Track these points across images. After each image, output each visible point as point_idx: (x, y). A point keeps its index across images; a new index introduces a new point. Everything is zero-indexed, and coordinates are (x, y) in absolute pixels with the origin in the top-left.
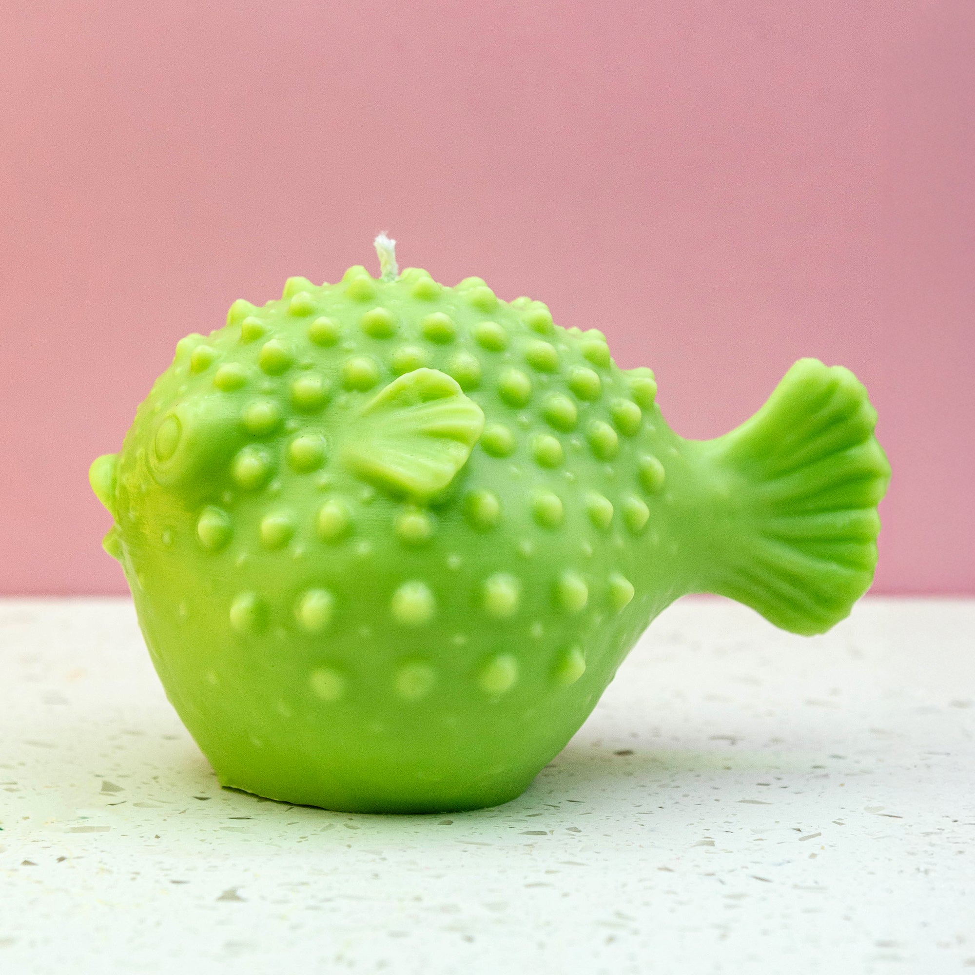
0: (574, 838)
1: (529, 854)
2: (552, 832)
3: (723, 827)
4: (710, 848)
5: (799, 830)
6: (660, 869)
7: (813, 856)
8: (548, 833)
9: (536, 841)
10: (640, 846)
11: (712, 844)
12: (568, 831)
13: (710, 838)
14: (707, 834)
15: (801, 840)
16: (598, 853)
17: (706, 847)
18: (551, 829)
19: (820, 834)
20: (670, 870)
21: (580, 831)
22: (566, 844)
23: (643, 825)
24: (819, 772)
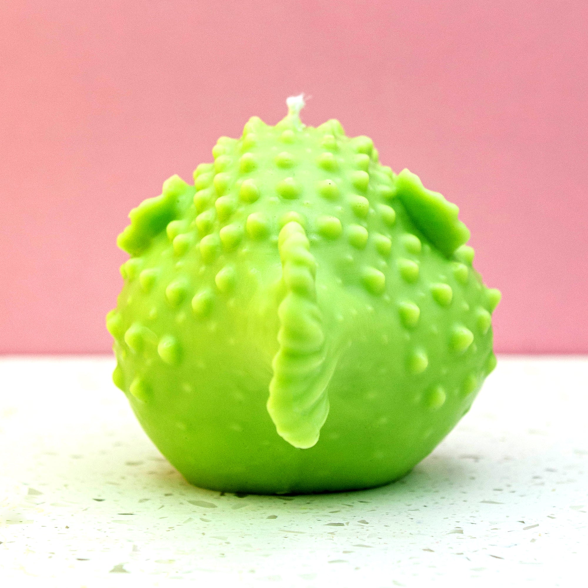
0: (363, 528)
1: (331, 539)
2: (348, 523)
3: (469, 520)
4: (460, 535)
5: (523, 522)
6: (425, 550)
7: (533, 540)
8: (345, 524)
9: (337, 530)
10: (410, 534)
11: (461, 532)
12: (359, 523)
13: (460, 528)
14: (458, 525)
15: (524, 529)
16: (380, 538)
17: (457, 535)
18: (347, 521)
19: (538, 525)
20: (431, 551)
21: (367, 523)
22: (358, 532)
23: (412, 519)
24: (538, 481)
